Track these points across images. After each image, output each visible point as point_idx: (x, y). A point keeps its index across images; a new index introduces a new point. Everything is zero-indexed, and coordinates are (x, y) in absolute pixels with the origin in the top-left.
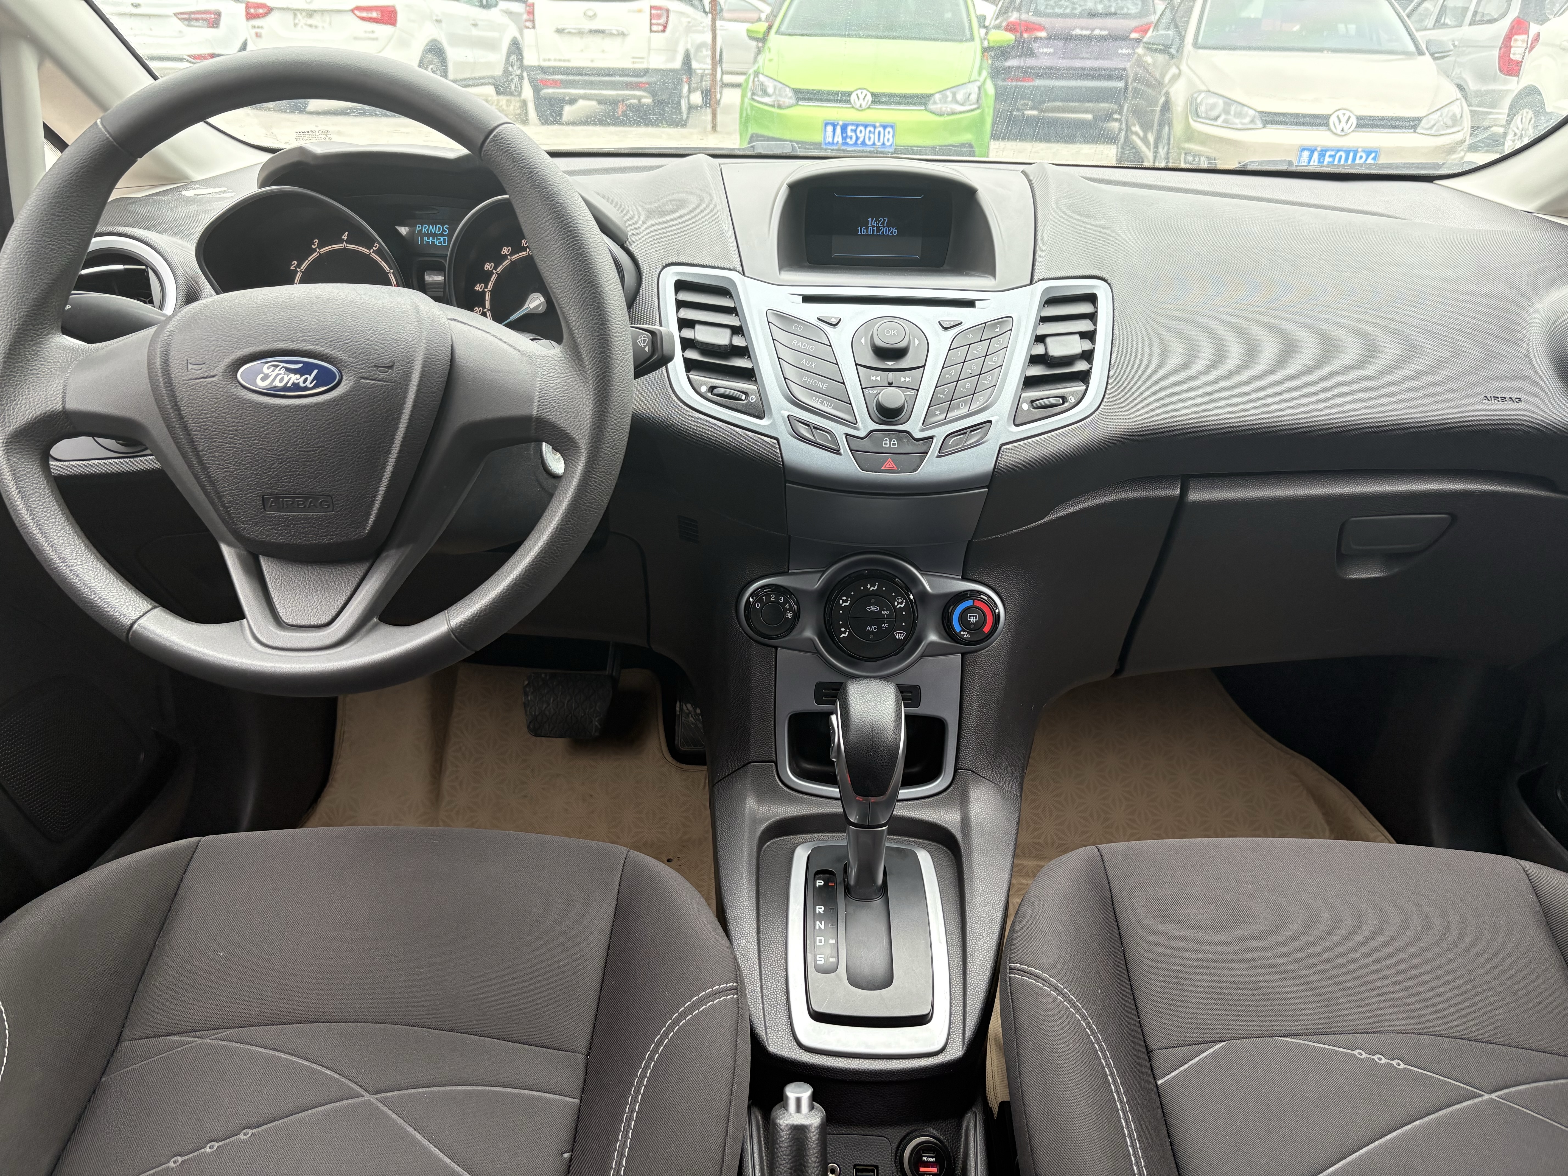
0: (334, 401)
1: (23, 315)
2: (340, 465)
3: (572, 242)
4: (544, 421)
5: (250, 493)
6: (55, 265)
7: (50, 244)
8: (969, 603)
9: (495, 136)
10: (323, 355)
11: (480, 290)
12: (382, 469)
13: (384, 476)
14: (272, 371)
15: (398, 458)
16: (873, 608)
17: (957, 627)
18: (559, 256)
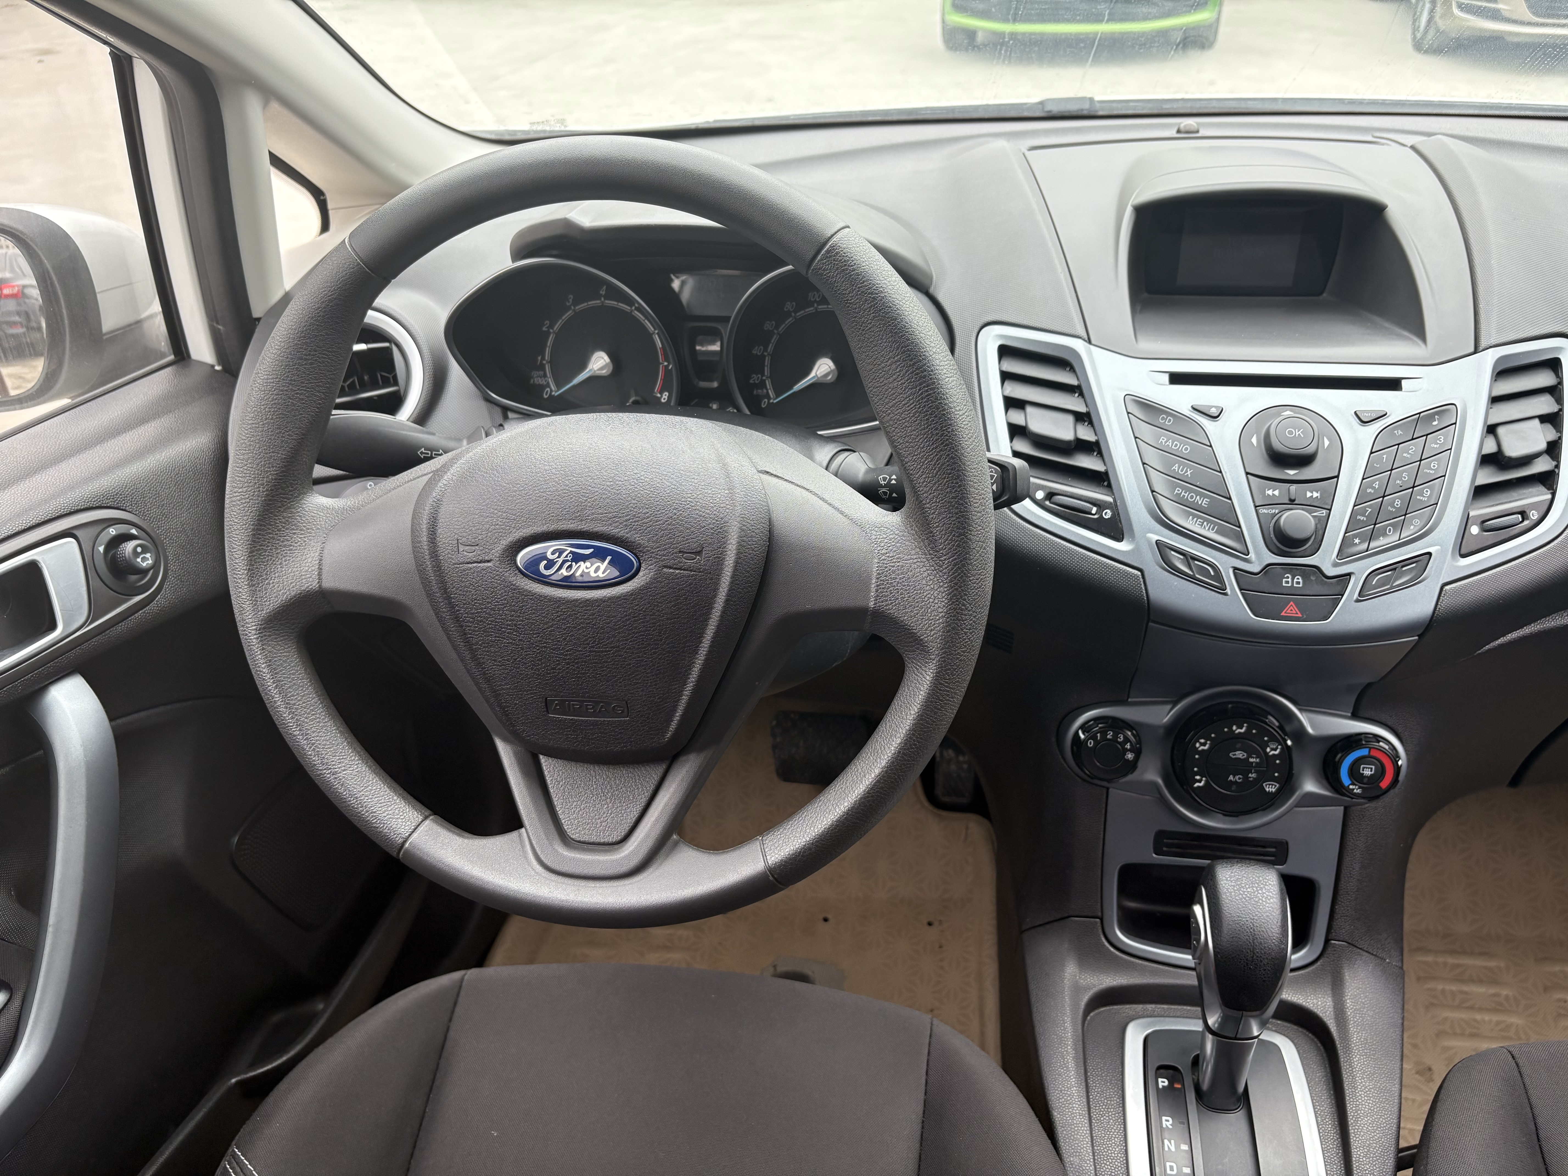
0: (632, 594)
1: (272, 479)
2: (637, 667)
3: (927, 391)
4: (884, 616)
5: (531, 694)
6: (304, 417)
7: (297, 394)
8: (1364, 752)
9: (828, 251)
10: (618, 538)
11: (759, 354)
12: (686, 671)
13: (689, 678)
14: (557, 558)
15: (706, 660)
16: (1240, 755)
17: (1345, 780)
18: (908, 409)
